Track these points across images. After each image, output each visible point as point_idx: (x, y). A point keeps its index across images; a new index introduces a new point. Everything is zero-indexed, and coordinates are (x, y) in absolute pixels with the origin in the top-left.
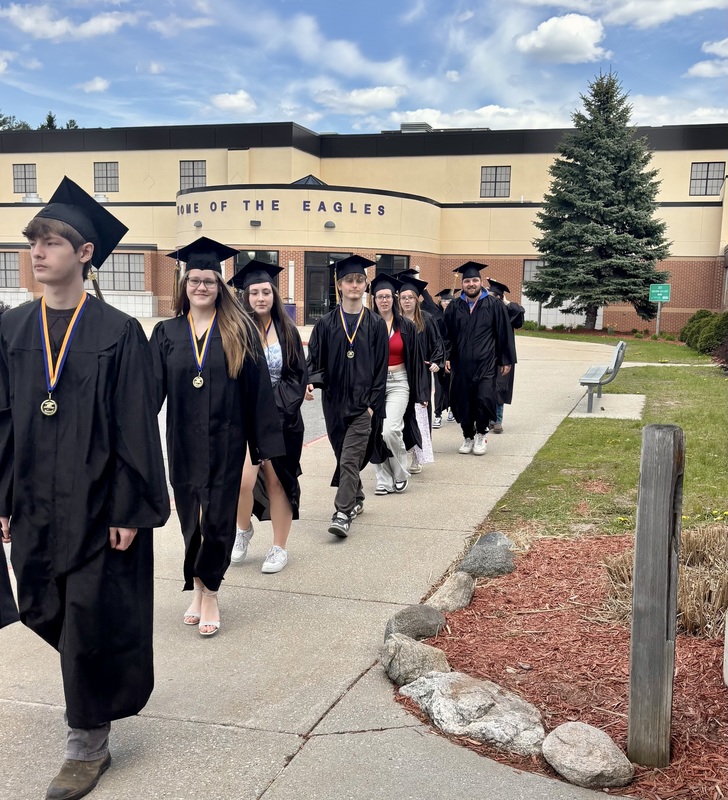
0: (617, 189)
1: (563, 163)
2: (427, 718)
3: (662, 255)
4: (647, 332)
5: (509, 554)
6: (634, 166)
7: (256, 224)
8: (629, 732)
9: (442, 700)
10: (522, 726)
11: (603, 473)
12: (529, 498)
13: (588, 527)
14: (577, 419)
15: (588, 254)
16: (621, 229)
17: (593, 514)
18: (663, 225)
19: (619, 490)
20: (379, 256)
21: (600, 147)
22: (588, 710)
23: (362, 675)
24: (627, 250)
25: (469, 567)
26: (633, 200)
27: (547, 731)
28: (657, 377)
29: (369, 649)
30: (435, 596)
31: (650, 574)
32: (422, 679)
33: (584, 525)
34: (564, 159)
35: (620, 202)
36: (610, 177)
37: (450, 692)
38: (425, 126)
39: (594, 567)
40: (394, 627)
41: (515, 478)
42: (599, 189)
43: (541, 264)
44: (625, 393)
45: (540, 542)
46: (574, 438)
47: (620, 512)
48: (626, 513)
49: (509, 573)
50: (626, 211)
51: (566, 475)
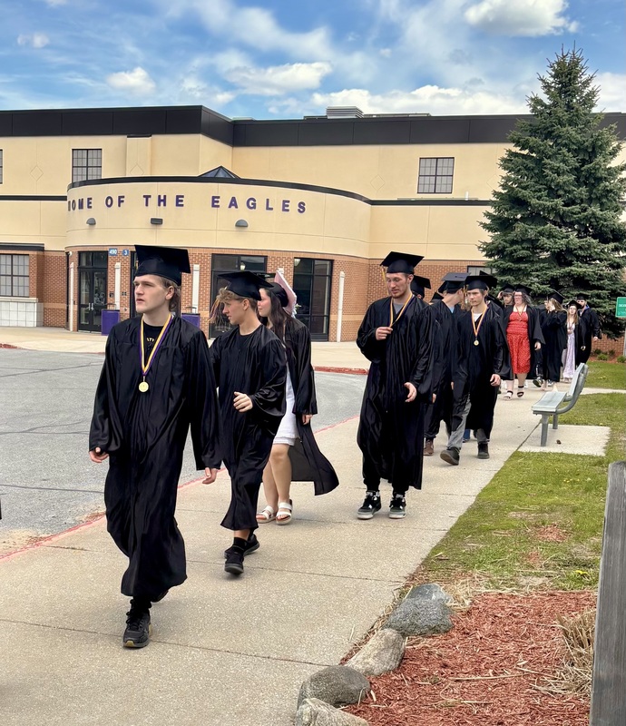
0: (579, 186)
1: (516, 155)
4: (612, 353)
5: (446, 610)
6: (599, 159)
7: (157, 222)
11: (559, 517)
12: (471, 545)
13: (539, 581)
14: (528, 453)
15: (544, 261)
16: (583, 232)
17: (547, 566)
19: (577, 539)
20: (298, 260)
21: (560, 137)
24: (590, 256)
25: (398, 624)
26: (598, 199)
29: (280, 715)
30: (358, 657)
31: (615, 637)
33: (535, 578)
34: (517, 150)
35: (582, 201)
36: (571, 171)
38: (355, 110)
39: (546, 628)
40: (309, 691)
41: (454, 521)
42: (557, 185)
44: (586, 424)
45: (484, 597)
46: (525, 475)
47: (578, 564)
48: (585, 565)
49: (446, 632)
50: (589, 212)
51: (515, 519)
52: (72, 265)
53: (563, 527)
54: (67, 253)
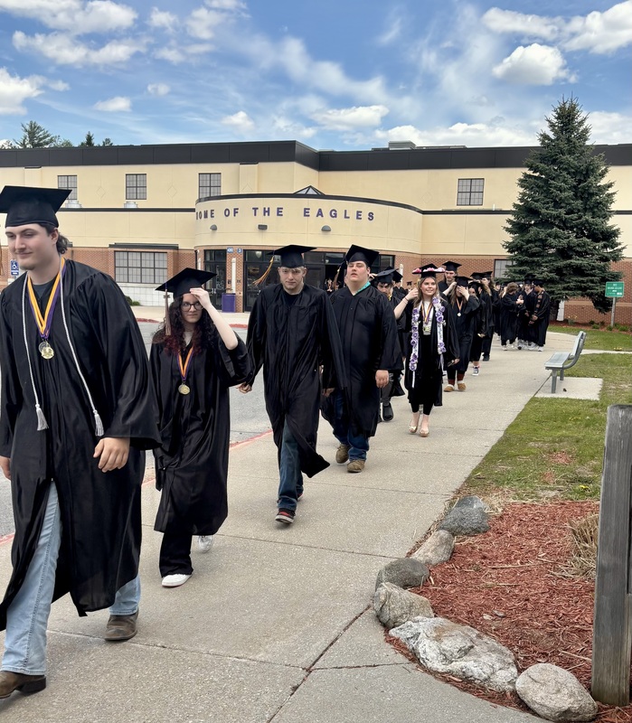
0: (577, 199)
1: (530, 176)
2: (414, 657)
3: (616, 257)
4: (603, 323)
5: (485, 516)
6: (592, 179)
7: (263, 228)
8: (593, 674)
9: (427, 642)
10: (497, 666)
11: (566, 446)
12: (501, 467)
13: (552, 494)
14: (542, 399)
15: (552, 255)
16: (580, 234)
17: (558, 482)
18: (618, 230)
19: (580, 462)
21: (561, 163)
22: (555, 653)
23: (357, 618)
24: (586, 252)
25: (449, 527)
26: (591, 209)
27: (520, 671)
28: (612, 363)
29: (362, 595)
30: (420, 551)
31: (613, 535)
32: (409, 623)
33: (549, 492)
34: (531, 173)
35: (579, 211)
36: (570, 188)
37: (434, 635)
38: (410, 144)
39: (559, 528)
40: (384, 577)
41: (489, 449)
42: (561, 199)
43: (510, 263)
44: (585, 377)
45: (512, 506)
46: (540, 415)
47: (580, 480)
48: (587, 481)
49: (485, 532)
50: (583, 219)
51: (533, 447)
52: (199, 260)
53: (569, 453)
54: (196, 251)
